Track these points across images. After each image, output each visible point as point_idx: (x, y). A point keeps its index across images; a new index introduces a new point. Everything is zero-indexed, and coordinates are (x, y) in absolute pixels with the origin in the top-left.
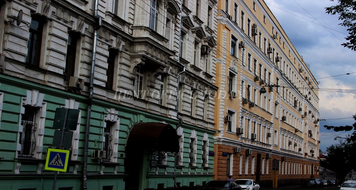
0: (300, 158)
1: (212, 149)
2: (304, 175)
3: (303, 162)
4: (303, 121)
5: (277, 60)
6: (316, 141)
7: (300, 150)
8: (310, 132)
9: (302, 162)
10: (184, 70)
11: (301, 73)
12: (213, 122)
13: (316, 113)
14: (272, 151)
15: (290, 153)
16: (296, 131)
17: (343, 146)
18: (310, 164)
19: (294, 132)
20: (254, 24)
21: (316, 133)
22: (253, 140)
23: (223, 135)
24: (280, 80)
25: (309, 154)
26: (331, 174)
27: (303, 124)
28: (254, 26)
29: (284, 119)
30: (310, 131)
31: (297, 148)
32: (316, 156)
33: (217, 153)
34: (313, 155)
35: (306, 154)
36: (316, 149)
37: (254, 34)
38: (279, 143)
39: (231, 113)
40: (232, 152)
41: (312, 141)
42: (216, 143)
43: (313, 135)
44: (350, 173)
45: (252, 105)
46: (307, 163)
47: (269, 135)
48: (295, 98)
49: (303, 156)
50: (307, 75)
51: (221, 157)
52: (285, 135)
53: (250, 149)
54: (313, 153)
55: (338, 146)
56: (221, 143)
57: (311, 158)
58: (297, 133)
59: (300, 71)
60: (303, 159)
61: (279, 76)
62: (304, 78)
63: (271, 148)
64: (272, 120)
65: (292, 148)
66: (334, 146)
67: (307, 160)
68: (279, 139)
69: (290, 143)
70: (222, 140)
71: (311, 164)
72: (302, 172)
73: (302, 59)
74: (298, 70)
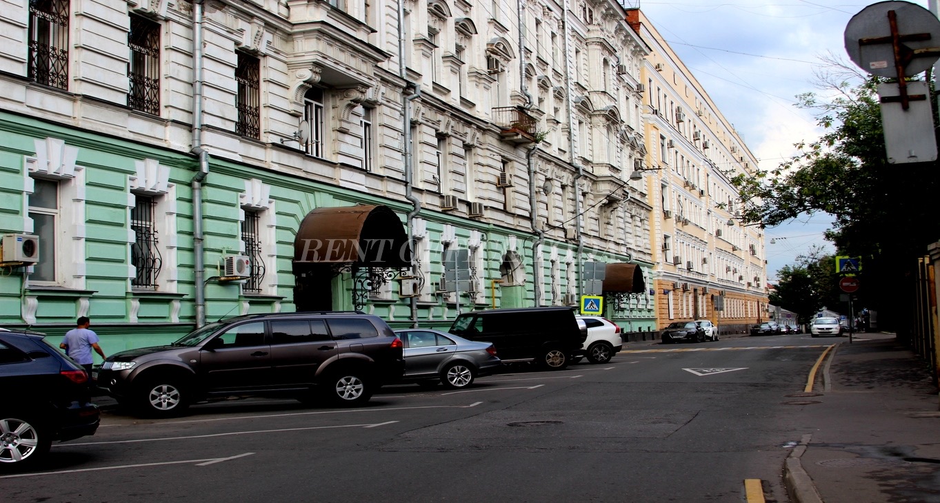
0: (741, 291)
1: (652, 287)
2: (748, 319)
3: (746, 298)
4: (742, 231)
5: (705, 147)
6: (762, 261)
7: (741, 278)
8: (752, 247)
9: (744, 298)
10: (629, 198)
11: (734, 154)
12: (649, 252)
14: (709, 283)
15: (729, 285)
16: (734, 249)
17: (806, 266)
18: (755, 300)
19: (731, 251)
20: (678, 108)
21: (760, 247)
22: (689, 269)
23: (662, 267)
24: (710, 176)
25: (754, 284)
26: (789, 316)
27: (742, 236)
28: (678, 109)
29: (718, 233)
30: (752, 245)
31: (737, 276)
32: (763, 286)
33: (657, 292)
34: (758, 285)
35: (749, 284)
36: (762, 274)
37: (679, 121)
38: (715, 271)
39: (666, 237)
40: (671, 288)
41: (756, 262)
42: (656, 278)
43: (757, 252)
44: (819, 313)
45: (686, 222)
46: (751, 299)
47: (704, 261)
48: (729, 197)
49: (745, 287)
50: (743, 154)
51: (663, 296)
52: (721, 257)
53: (688, 283)
54: (758, 282)
55: (796, 266)
56: (660, 278)
57: (756, 291)
58: (735, 253)
59: (733, 150)
60: (745, 293)
61: (709, 170)
62: (738, 160)
63: (707, 279)
64: (706, 237)
65: (730, 276)
66: (790, 266)
67: (751, 294)
68: (715, 264)
69: (728, 269)
70: (662, 274)
71: (757, 300)
72: (746, 314)
73: (734, 130)
74: (730, 150)
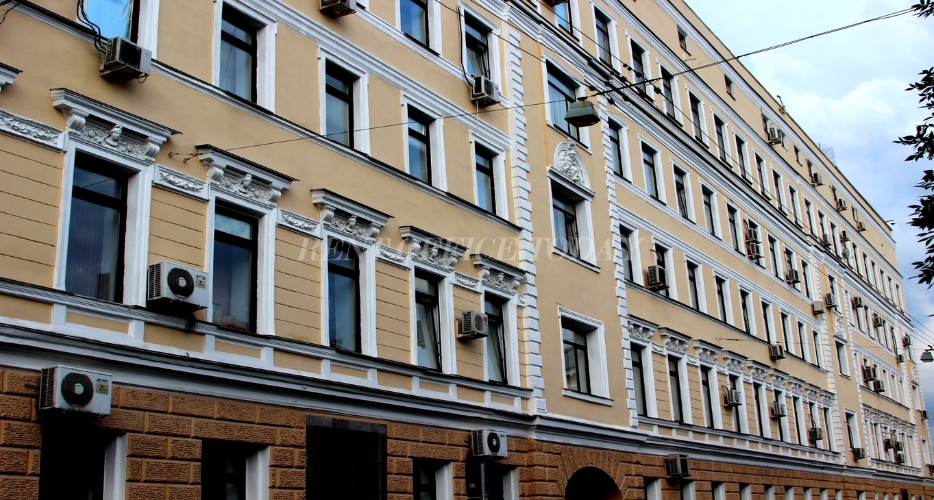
0: (822, 468)
3: (849, 486)
4: (823, 328)
6: (911, 411)
9: (840, 486)
13: (896, 316)
14: (538, 422)
18: (890, 490)
21: (906, 383)
25: (880, 454)
27: (825, 339)
30: (868, 368)
32: (920, 462)
34: (900, 459)
35: (859, 454)
41: (890, 409)
43: (890, 388)
46: (872, 488)
49: (842, 460)
54: (899, 452)
57: (894, 470)
60: (844, 474)
63: (528, 407)
67: (872, 477)
71: (897, 491)
